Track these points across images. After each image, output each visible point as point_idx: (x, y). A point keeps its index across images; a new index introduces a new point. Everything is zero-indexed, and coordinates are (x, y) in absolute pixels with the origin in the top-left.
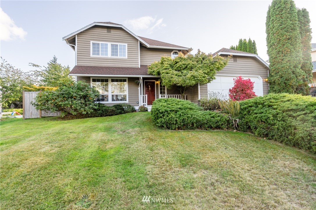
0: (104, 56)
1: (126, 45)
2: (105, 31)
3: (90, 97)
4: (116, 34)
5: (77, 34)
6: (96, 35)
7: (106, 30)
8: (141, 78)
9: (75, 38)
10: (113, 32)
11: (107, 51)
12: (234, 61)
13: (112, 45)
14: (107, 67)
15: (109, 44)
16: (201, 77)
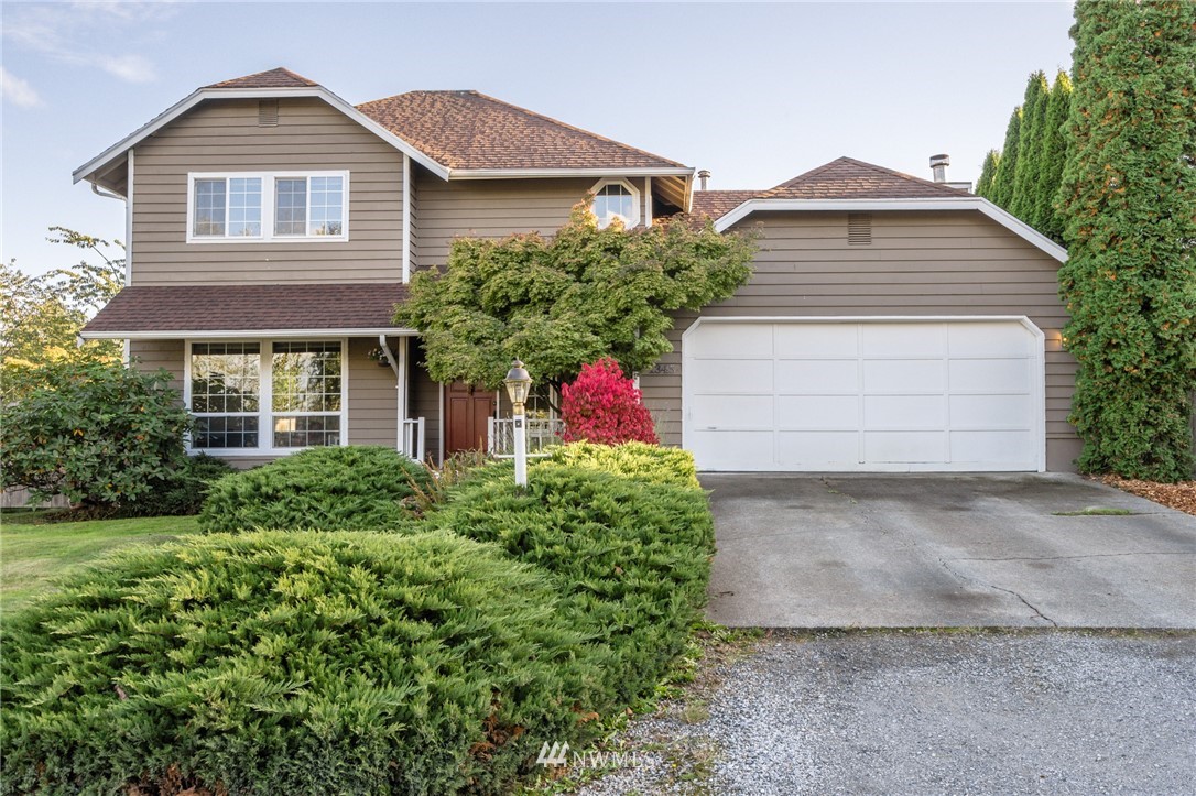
0: (245, 237)
1: (345, 175)
2: (251, 118)
3: (138, 430)
4: (299, 130)
5: (133, 147)
6: (214, 141)
7: (256, 112)
8: (382, 341)
9: (125, 166)
10: (286, 118)
11: (257, 214)
12: (851, 240)
13: (280, 182)
14: (255, 289)
15: (268, 179)
16: (563, 347)
